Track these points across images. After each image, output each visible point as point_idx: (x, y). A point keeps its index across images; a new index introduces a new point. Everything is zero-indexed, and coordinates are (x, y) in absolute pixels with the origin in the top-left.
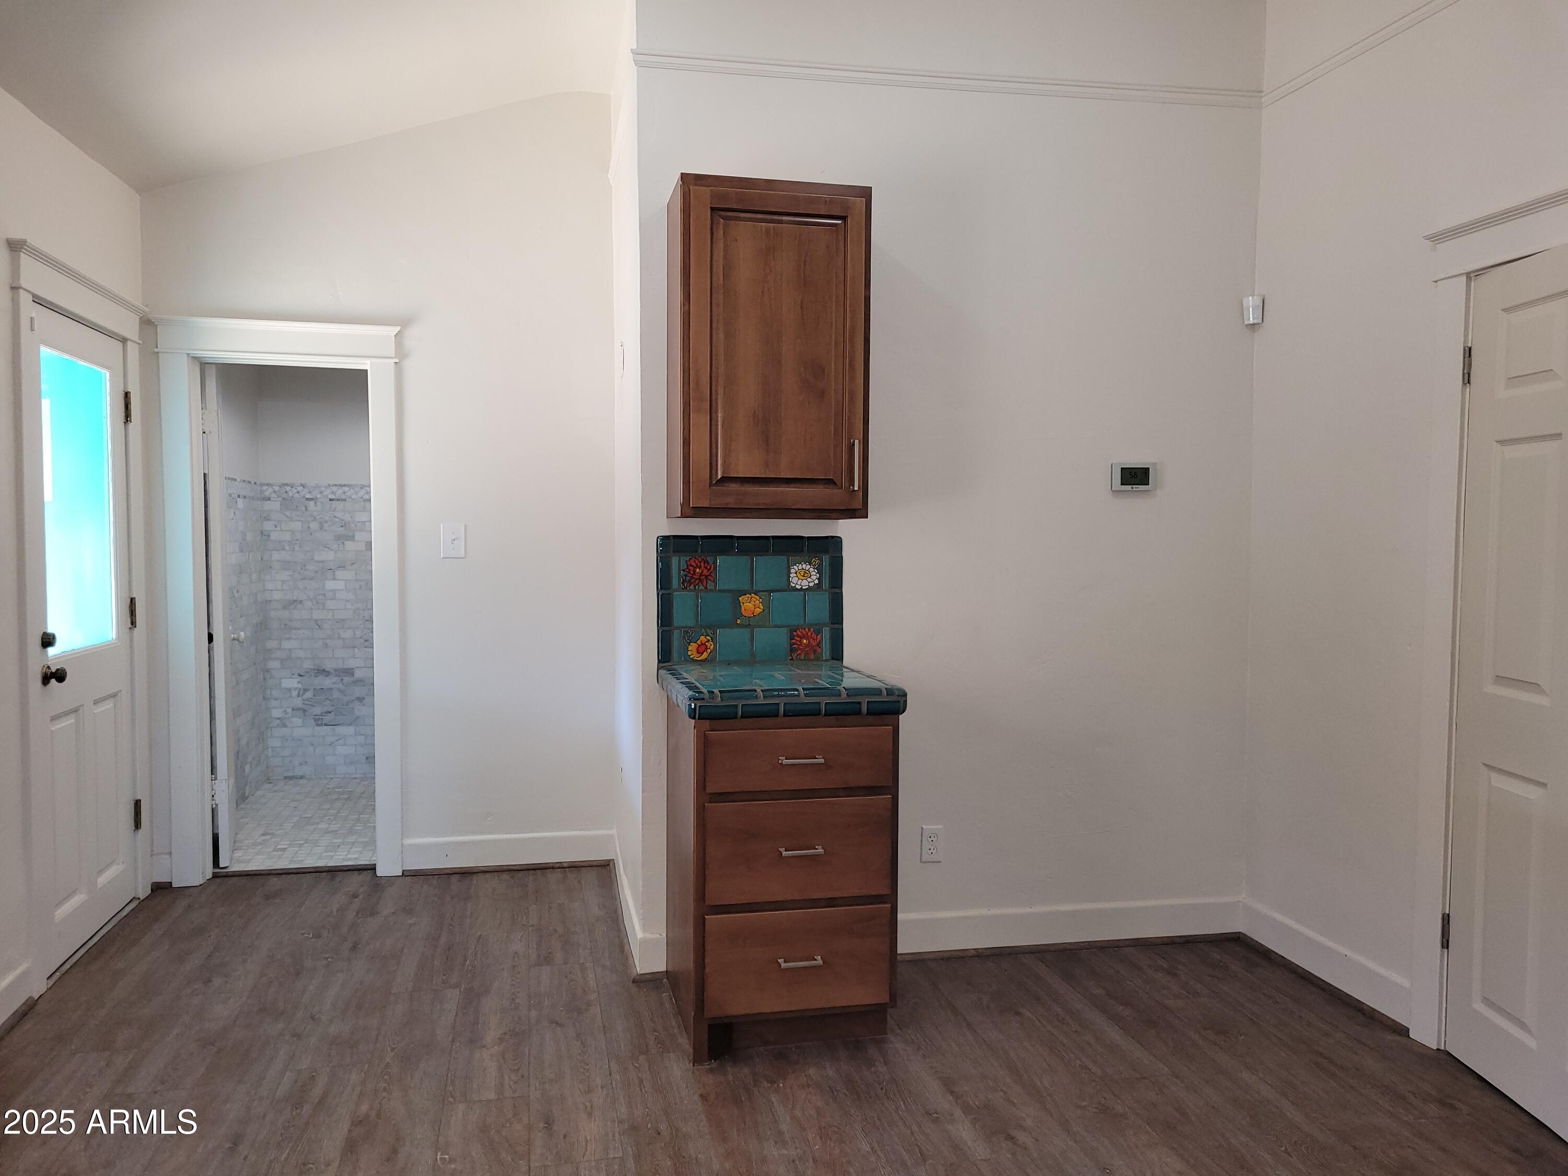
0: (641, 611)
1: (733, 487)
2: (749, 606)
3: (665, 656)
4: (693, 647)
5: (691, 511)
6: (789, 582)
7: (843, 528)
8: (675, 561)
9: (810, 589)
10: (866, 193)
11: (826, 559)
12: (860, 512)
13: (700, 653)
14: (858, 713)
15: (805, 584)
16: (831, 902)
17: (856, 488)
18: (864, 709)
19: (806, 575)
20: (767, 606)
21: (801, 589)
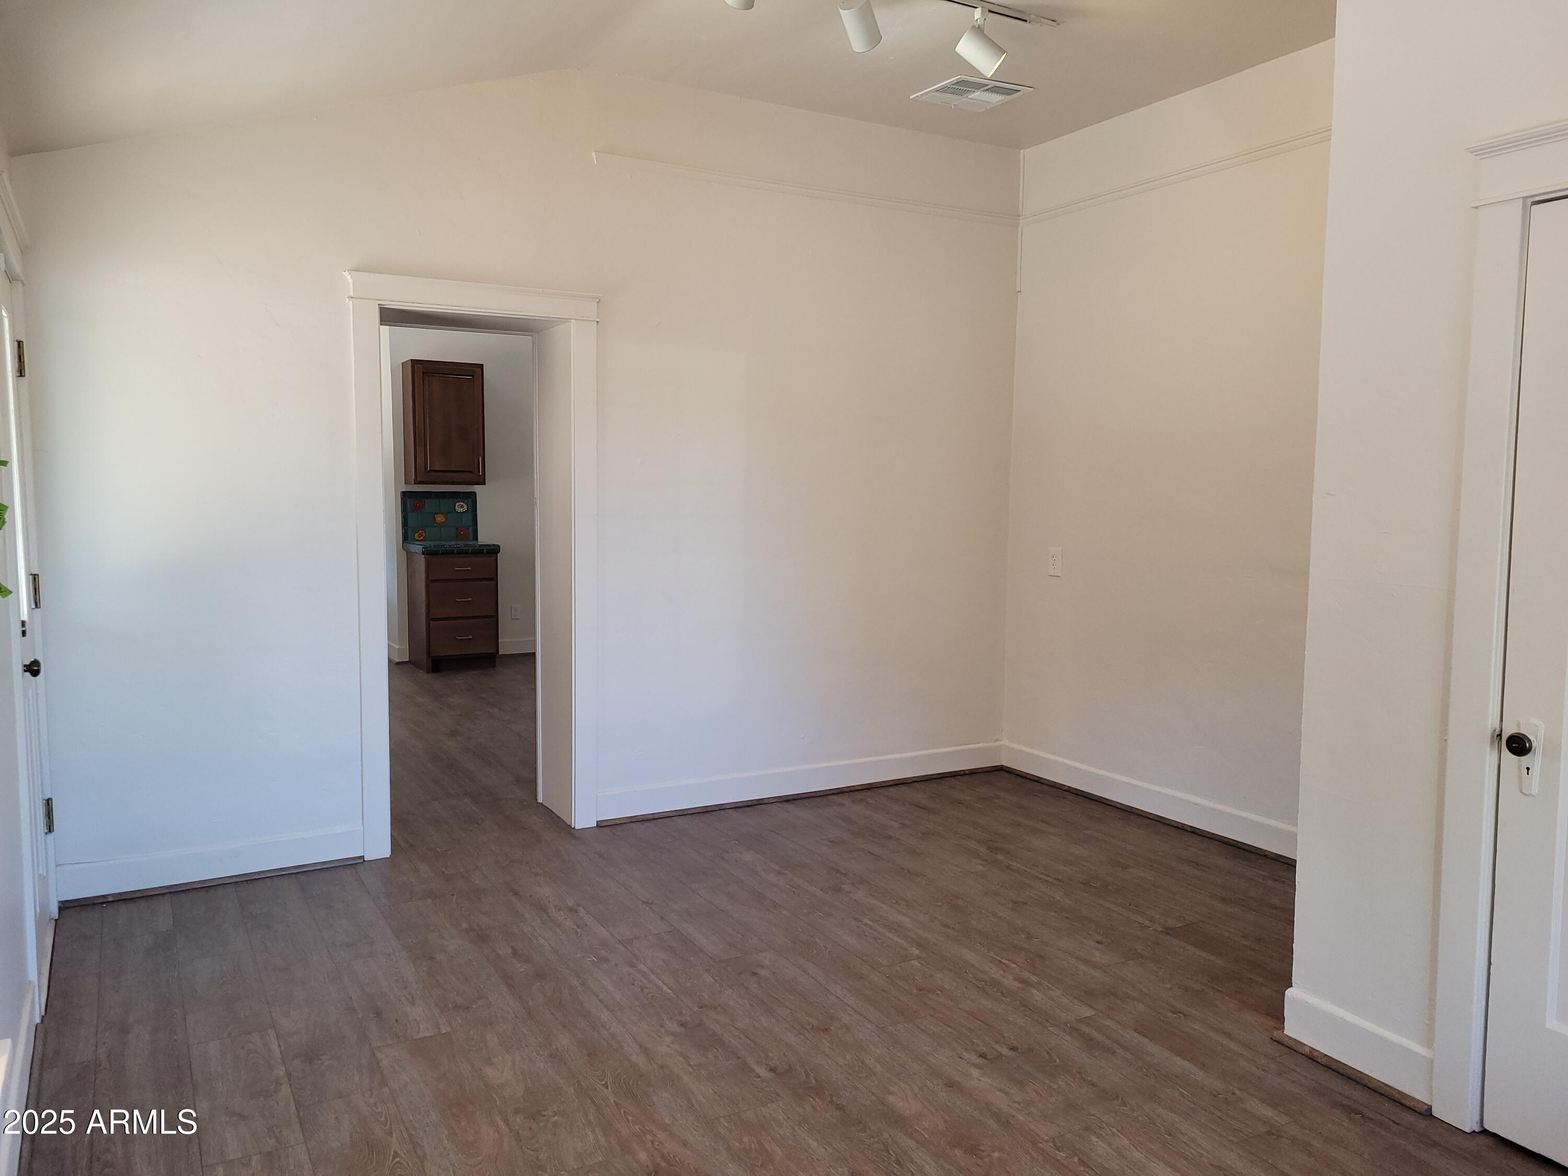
0: (395, 520)
1: (434, 474)
2: (439, 518)
3: (405, 538)
4: (416, 534)
5: (417, 482)
6: (455, 510)
7: (477, 489)
8: (408, 501)
9: (464, 512)
10: (481, 366)
11: (470, 501)
12: (482, 482)
13: (419, 537)
14: (483, 553)
15: (462, 510)
16: (474, 618)
17: (481, 474)
18: (485, 551)
19: (462, 507)
20: (446, 519)
21: (460, 512)
